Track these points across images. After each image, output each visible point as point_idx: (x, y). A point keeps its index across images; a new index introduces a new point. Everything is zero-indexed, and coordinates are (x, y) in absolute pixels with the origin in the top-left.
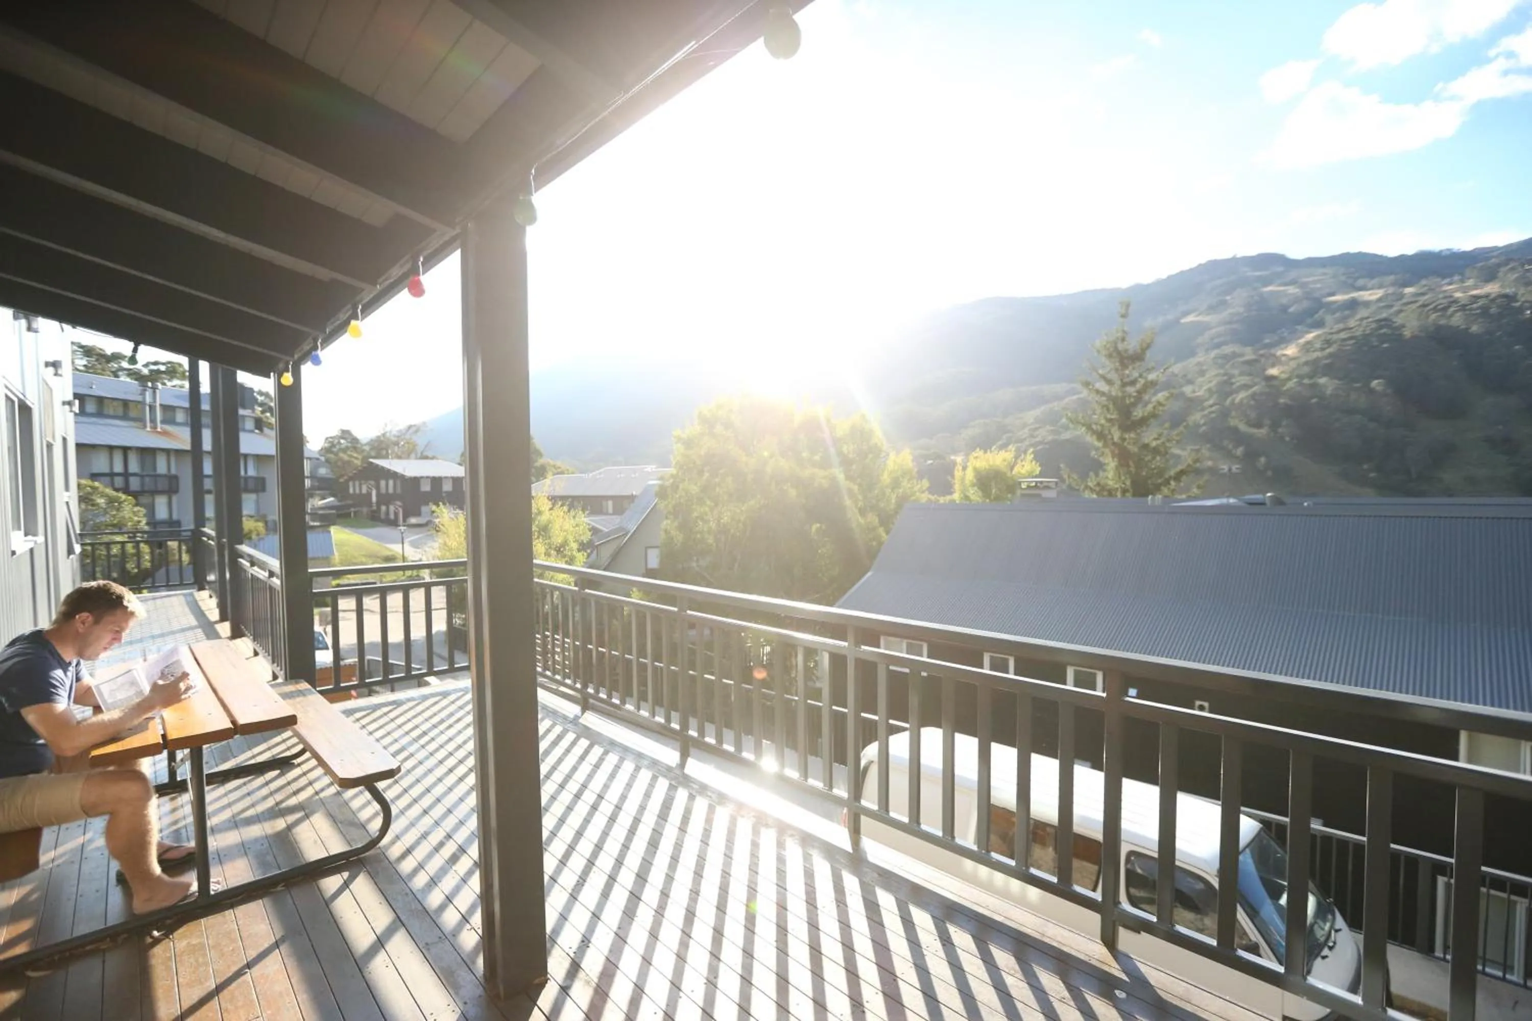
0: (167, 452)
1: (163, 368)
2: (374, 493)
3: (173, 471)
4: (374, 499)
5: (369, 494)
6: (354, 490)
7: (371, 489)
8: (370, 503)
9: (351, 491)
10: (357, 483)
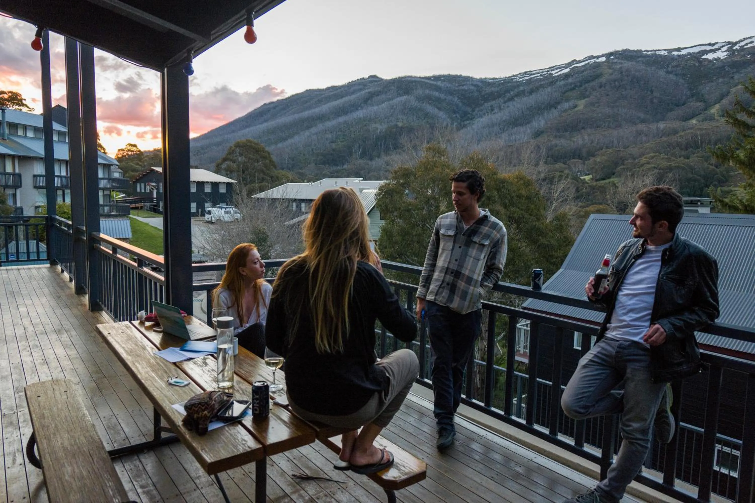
0: (13, 157)
1: (6, 96)
2: (155, 192)
3: (17, 171)
4: (155, 196)
5: (151, 193)
6: (141, 189)
7: (153, 189)
8: (151, 200)
9: (138, 190)
10: (143, 185)
